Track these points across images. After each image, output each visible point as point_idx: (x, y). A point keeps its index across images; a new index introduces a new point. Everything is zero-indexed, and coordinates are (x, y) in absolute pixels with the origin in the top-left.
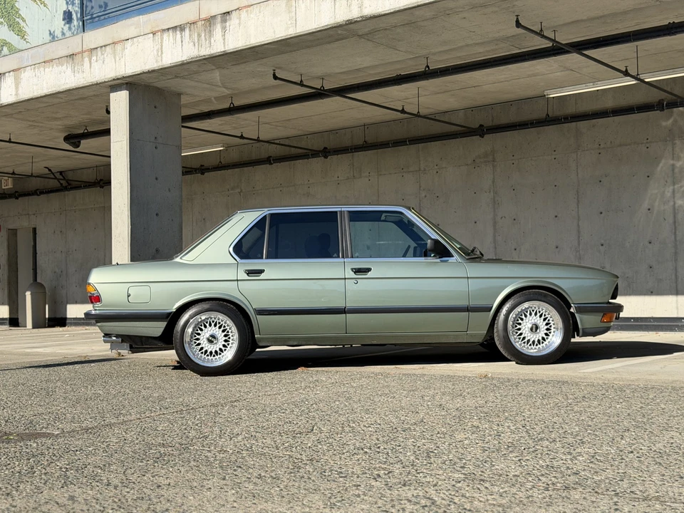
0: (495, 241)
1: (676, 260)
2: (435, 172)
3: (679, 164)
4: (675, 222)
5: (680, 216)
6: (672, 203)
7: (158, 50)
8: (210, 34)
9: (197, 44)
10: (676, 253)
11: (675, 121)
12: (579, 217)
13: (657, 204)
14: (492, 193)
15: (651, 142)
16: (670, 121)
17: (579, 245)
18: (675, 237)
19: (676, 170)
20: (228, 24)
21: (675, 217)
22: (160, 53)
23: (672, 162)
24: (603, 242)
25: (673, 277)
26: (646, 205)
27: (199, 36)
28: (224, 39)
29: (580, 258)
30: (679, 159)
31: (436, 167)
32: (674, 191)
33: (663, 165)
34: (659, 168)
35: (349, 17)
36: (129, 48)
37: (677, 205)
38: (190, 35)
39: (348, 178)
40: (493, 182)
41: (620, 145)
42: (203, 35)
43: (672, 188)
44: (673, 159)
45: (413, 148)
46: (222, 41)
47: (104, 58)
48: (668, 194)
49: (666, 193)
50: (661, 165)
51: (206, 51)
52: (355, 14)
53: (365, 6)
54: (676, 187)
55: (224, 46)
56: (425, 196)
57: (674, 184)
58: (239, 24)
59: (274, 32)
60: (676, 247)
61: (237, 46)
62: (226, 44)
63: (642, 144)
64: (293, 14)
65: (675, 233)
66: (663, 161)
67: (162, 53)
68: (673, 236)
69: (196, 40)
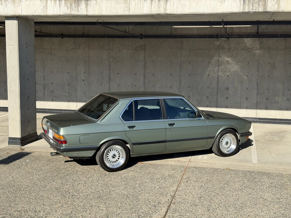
0: (144, 83)
1: (217, 95)
2: (117, 51)
3: (221, 59)
4: (218, 81)
5: (220, 79)
6: (217, 74)
7: (44, 7)
8: (78, 5)
9: (69, 8)
10: (217, 93)
11: (220, 43)
12: (180, 76)
13: (211, 74)
14: (144, 62)
15: (210, 50)
16: (219, 43)
17: (180, 86)
18: (218, 87)
19: (220, 62)
20: (89, 2)
21: (218, 79)
22: (45, 8)
23: (218, 58)
24: (190, 86)
25: (216, 101)
26: (207, 74)
27: (71, 5)
28: (87, 9)
29: (180, 92)
30: (221, 57)
31: (118, 49)
32: (218, 69)
33: (215, 59)
34: (213, 60)
35: (159, 13)
36: (24, 2)
37: (219, 75)
38: (65, 3)
39: (73, 48)
40: (144, 58)
41: (198, 49)
42: (73, 5)
43: (217, 68)
44: (219, 57)
45: (107, 40)
46: (86, 10)
47: (6, 4)
48: (216, 70)
49: (215, 70)
50: (214, 59)
51: (74, 12)
52: (162, 11)
53: (167, 9)
54: (219, 68)
55: (87, 12)
56: (112, 61)
57: (218, 66)
58: (96, 3)
59: (117, 11)
60: (218, 90)
61: (95, 14)
62: (88, 11)
63: (207, 50)
64: (128, 5)
65: (218, 85)
66: (215, 58)
67: (47, 8)
68: (217, 86)
69: (69, 6)
